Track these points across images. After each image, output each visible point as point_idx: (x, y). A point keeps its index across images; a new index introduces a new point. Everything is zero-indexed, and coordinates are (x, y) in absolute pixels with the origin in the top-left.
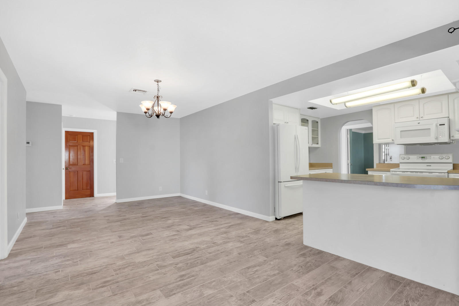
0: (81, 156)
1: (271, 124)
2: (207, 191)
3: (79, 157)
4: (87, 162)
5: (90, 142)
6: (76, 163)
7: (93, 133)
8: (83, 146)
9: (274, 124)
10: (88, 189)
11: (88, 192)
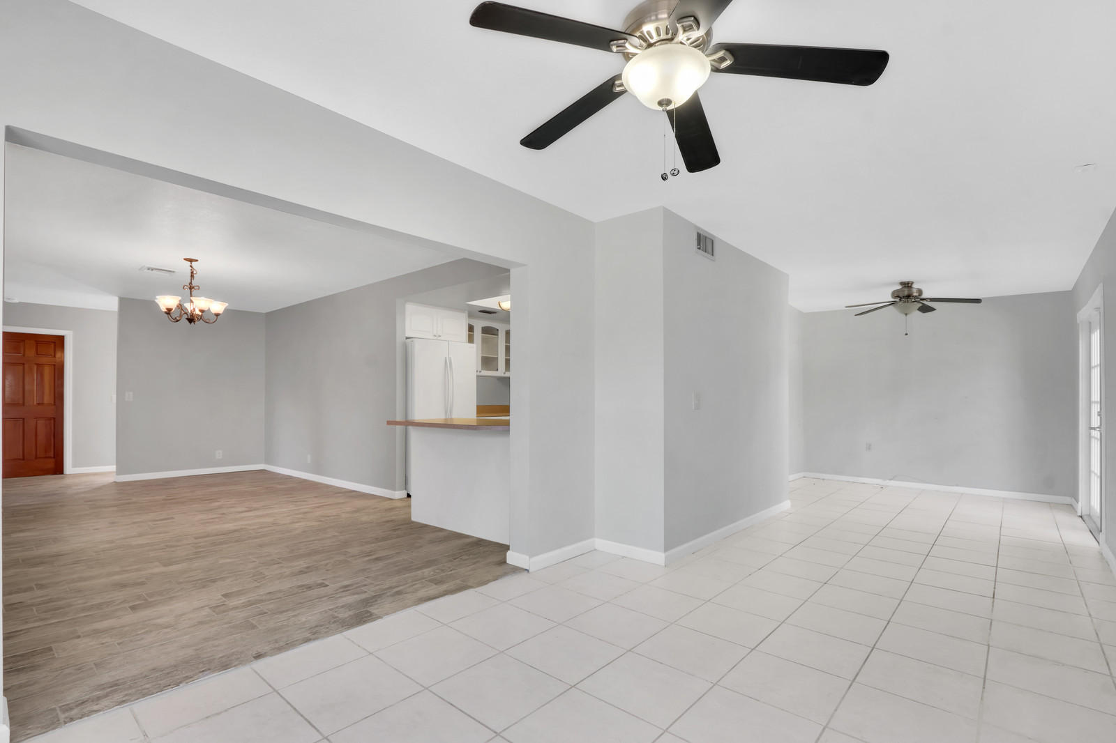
0: (32, 386)
1: (400, 339)
2: (309, 457)
3: (27, 387)
4: (48, 399)
5: (55, 356)
6: (21, 402)
7: (63, 337)
8: (38, 365)
9: (407, 338)
10: (50, 457)
11: (50, 464)
